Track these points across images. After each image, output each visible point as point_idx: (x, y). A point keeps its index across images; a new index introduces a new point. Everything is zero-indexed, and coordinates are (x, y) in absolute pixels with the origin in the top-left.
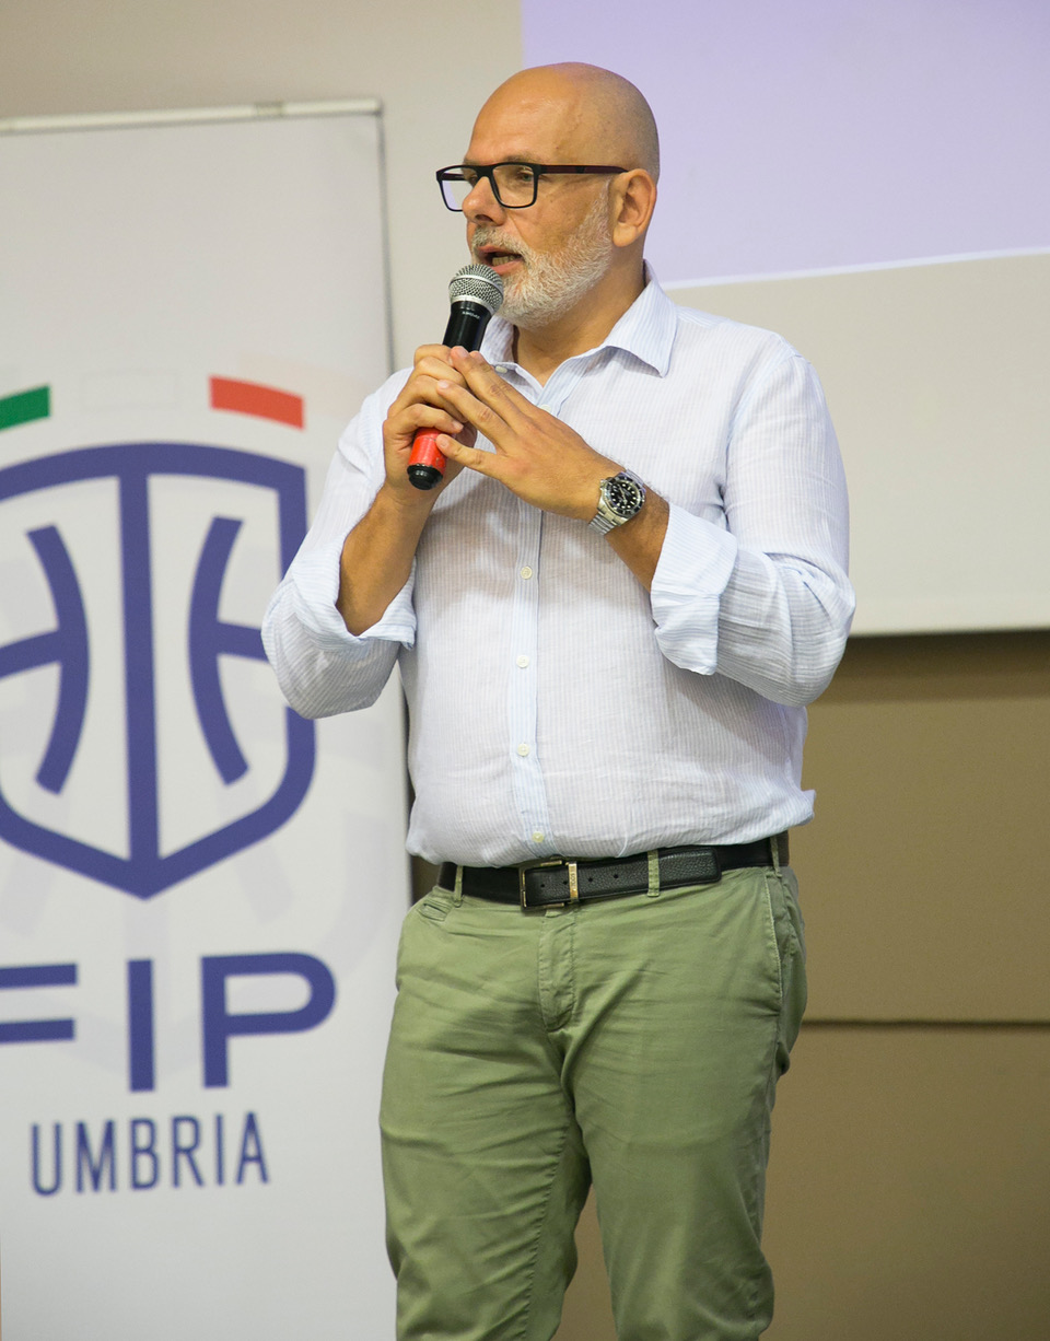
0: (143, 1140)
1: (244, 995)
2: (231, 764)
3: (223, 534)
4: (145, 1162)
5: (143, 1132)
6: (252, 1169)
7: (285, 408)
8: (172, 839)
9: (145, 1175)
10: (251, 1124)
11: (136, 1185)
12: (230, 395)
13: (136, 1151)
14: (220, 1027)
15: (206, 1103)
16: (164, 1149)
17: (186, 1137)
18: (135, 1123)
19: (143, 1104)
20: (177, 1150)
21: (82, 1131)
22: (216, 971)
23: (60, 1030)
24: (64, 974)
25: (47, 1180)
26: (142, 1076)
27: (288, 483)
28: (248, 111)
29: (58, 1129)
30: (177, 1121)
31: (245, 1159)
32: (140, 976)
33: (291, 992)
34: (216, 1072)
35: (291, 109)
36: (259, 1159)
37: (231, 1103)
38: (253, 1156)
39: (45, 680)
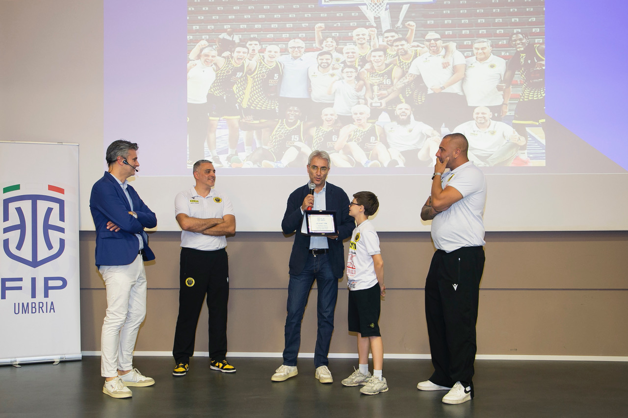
0: (34, 306)
1: (51, 283)
2: (50, 247)
3: (50, 210)
4: (34, 309)
5: (34, 304)
6: (52, 310)
7: (61, 191)
8: (39, 259)
9: (34, 311)
10: (52, 303)
11: (32, 313)
12: (51, 188)
13: (32, 307)
14: (47, 288)
15: (45, 300)
16: (37, 307)
17: (41, 305)
18: (32, 303)
19: (34, 300)
20: (39, 307)
21: (23, 304)
22: (47, 280)
23: (20, 288)
24: (21, 279)
25: (17, 312)
26: (34, 296)
27: (61, 203)
28: (57, 143)
29: (19, 303)
30: (39, 303)
31: (51, 309)
32: (34, 280)
33: (60, 283)
34: (46, 295)
35: (63, 144)
36: (53, 309)
37: (49, 300)
38: (52, 308)
39: (19, 231)
